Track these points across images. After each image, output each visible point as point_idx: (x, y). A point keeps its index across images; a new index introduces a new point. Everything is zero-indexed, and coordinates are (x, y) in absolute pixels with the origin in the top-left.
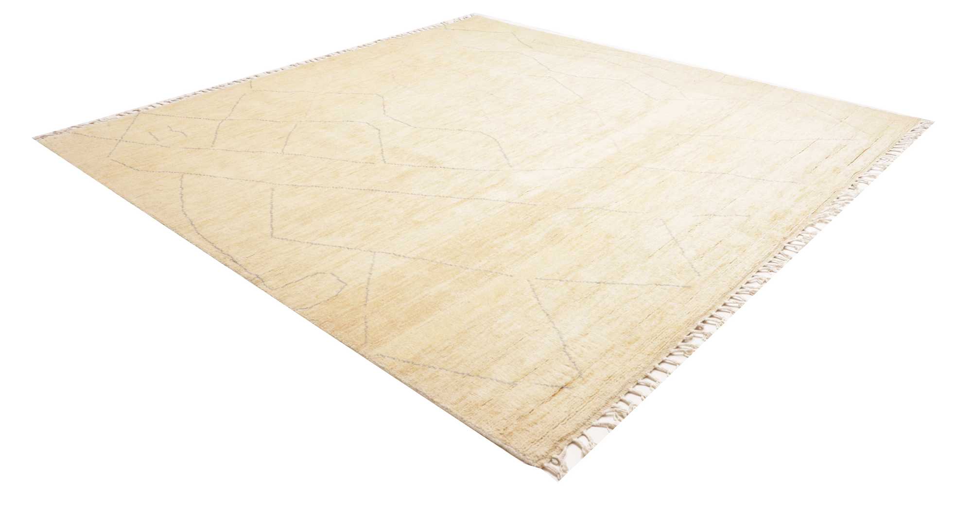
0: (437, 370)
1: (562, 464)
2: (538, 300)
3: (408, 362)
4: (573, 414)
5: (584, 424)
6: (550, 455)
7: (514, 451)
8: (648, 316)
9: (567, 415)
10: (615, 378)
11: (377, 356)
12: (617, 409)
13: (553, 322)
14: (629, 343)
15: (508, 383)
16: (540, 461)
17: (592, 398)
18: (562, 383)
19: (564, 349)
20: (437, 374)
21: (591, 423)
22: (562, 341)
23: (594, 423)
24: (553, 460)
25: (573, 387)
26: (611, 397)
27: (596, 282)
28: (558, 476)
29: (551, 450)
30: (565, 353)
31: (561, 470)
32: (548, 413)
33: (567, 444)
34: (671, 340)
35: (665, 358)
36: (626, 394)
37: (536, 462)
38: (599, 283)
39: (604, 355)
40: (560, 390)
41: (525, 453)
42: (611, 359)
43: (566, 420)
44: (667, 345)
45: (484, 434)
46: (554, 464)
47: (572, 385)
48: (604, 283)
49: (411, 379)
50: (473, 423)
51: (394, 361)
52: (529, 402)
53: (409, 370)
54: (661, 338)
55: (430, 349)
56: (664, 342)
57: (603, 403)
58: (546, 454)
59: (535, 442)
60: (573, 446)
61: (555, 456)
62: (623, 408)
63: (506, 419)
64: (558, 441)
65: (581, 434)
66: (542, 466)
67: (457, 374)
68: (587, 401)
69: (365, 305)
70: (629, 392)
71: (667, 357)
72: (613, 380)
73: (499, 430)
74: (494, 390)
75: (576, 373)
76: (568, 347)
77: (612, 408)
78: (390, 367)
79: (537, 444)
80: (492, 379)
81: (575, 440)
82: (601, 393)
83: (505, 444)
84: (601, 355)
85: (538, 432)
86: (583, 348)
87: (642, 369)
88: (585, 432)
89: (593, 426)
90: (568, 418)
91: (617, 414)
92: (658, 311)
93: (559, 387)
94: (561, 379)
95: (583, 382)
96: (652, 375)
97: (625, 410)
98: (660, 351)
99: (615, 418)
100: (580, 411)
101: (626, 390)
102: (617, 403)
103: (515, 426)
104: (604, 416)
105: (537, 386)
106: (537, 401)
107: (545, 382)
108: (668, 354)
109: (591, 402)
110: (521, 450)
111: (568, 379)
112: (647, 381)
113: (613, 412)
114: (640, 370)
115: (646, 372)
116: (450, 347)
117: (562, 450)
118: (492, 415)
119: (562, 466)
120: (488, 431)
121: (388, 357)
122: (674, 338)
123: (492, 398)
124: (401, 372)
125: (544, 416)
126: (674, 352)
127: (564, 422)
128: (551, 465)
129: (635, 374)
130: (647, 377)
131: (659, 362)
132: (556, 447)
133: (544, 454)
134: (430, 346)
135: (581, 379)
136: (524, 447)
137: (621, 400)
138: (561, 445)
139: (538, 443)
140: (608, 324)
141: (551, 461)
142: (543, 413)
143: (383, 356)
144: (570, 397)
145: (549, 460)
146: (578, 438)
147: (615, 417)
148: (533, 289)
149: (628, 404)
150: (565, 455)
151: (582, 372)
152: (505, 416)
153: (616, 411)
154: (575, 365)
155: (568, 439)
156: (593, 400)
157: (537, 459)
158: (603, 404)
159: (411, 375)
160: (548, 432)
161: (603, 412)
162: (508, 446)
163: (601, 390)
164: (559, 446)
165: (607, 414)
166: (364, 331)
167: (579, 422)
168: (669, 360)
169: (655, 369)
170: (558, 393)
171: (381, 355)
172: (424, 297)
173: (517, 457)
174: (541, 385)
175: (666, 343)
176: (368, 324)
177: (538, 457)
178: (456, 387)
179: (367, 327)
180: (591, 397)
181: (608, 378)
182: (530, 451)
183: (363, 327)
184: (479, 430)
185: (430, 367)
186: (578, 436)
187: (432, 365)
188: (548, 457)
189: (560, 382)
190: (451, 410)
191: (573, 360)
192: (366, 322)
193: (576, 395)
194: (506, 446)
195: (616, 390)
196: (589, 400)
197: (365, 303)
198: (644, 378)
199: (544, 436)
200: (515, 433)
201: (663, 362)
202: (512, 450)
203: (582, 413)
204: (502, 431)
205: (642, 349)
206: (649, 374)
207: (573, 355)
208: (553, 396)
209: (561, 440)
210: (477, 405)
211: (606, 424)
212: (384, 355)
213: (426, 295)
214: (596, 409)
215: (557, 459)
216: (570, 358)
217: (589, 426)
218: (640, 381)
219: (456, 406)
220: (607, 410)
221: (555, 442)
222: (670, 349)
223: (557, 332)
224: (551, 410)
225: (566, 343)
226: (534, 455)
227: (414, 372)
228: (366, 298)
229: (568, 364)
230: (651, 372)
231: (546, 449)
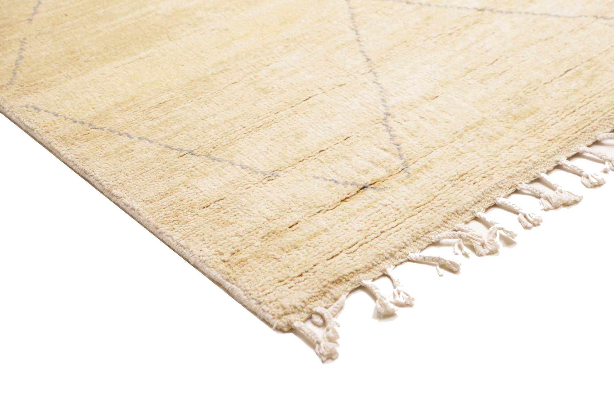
0: (133, 140)
1: (329, 325)
2: (357, 34)
3: (83, 123)
4: (374, 236)
5: (392, 255)
6: (309, 306)
7: (242, 293)
8: (566, 72)
9: (361, 236)
10: (471, 178)
11: (25, 108)
12: (464, 234)
13: (375, 73)
14: (515, 118)
15: (262, 172)
16: (285, 317)
17: (418, 209)
18: (367, 180)
19: (385, 119)
20: (131, 147)
21: (407, 254)
22: (385, 106)
23: (413, 256)
24: (314, 316)
25: (385, 188)
26: (457, 211)
27: (475, 9)
28: (317, 346)
29: (313, 298)
30: (385, 128)
31: (325, 336)
32: (326, 230)
33: (350, 289)
34: (603, 117)
35: (582, 148)
36: (490, 207)
37: (279, 318)
38: (482, 10)
39: (460, 137)
40: (358, 192)
41: (261, 299)
42: (471, 144)
43: (358, 245)
44: (593, 124)
45: (192, 259)
46: (315, 324)
47: (385, 184)
48: (491, 10)
49: (78, 151)
50: (175, 237)
51: (55, 118)
52: (293, 209)
53: (79, 136)
54: (583, 113)
55: (132, 104)
56: (589, 119)
57: (438, 220)
58: (303, 304)
59: (286, 281)
60: (361, 294)
61: (318, 309)
62: (476, 233)
63: (240, 236)
64: (333, 282)
65: (381, 274)
66: (288, 325)
67: (169, 150)
68: (407, 215)
69: (31, 20)
70: (495, 205)
71: (589, 146)
72: (467, 181)
73: (222, 254)
74: (232, 182)
75: (398, 162)
76: (394, 117)
77: (455, 230)
78: (45, 129)
79: (289, 285)
80: (233, 164)
81: (367, 282)
82: (438, 203)
83: (227, 280)
84: (455, 136)
85: (296, 264)
86: (421, 121)
87: (530, 165)
88: (390, 271)
89: (409, 260)
90: (360, 242)
91: (461, 243)
92: (589, 63)
93: (358, 186)
94: (366, 172)
95: (407, 181)
96: (548, 178)
97: (481, 237)
98: (575, 135)
99: (458, 250)
100: (389, 232)
101: (488, 201)
102: (466, 223)
103: (255, 249)
104: (436, 244)
105: (317, 180)
106: (310, 208)
107: (334, 176)
108: (590, 142)
109: (415, 217)
110: (255, 294)
111: (381, 173)
112: (538, 187)
113: (455, 238)
114: (526, 166)
115: (539, 172)
116: (171, 103)
117: (336, 300)
118: (216, 227)
119: (328, 330)
120: (201, 254)
121: (46, 111)
122: (609, 113)
123: (225, 196)
124: (63, 139)
125: (315, 235)
126: (604, 139)
127: (352, 249)
128: (309, 328)
129: (514, 172)
130: (538, 180)
131: (570, 155)
132: (325, 293)
133: (298, 304)
134: (133, 99)
135: (406, 174)
136: (260, 289)
137: (476, 219)
138: (336, 290)
139: (292, 283)
140: (482, 81)
141: (310, 318)
142: (315, 228)
143: (36, 108)
144: (376, 205)
145: (306, 316)
146: (374, 280)
147: (456, 246)
148: (352, 14)
149: (487, 225)
150: (342, 308)
151: (411, 162)
152: (241, 229)
153: (460, 237)
154: (399, 149)
155: (352, 280)
156: (420, 214)
157: (281, 312)
158: (437, 223)
159: (80, 145)
160: (315, 265)
161: (434, 237)
162: (233, 284)
163: (439, 197)
164: (332, 291)
165: (443, 241)
166: (14, 64)
167: (382, 251)
168: (591, 153)
169: (558, 167)
170: (353, 197)
171: (33, 107)
172: (144, 16)
173: (245, 306)
174: (325, 179)
175: (593, 122)
176: (24, 53)
177: (284, 308)
178: (161, 172)
179: (21, 57)
180: (418, 207)
181: (457, 177)
182: (272, 297)
183: (14, 57)
184: (185, 251)
185: (120, 134)
186: (374, 276)
187: (126, 131)
188: (305, 310)
189: (363, 177)
190: (141, 212)
191: (397, 140)
192: (22, 49)
193: (389, 202)
194: (228, 285)
195: (470, 199)
196: (413, 213)
197: (29, 17)
198: (532, 182)
199: (307, 272)
200: (253, 262)
201: (578, 155)
202: (239, 292)
203: (392, 236)
204: (226, 257)
205: (539, 131)
206: (543, 175)
207: (399, 131)
208: (342, 201)
209: (338, 281)
210: (192, 206)
211: (433, 259)
212: (39, 107)
213: (149, 13)
214: (421, 231)
215: (322, 316)
216: (392, 137)
217: (401, 260)
218: (523, 186)
219: (151, 205)
220: (443, 234)
221: (325, 283)
222: (597, 132)
223: (380, 90)
224: (332, 226)
225: (390, 111)
226: (277, 304)
227: (88, 140)
228: (35, 9)
229: (386, 147)
230: (548, 172)
231: (305, 295)
